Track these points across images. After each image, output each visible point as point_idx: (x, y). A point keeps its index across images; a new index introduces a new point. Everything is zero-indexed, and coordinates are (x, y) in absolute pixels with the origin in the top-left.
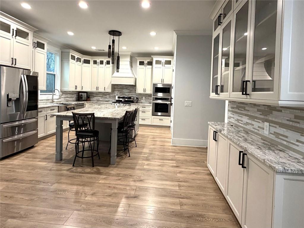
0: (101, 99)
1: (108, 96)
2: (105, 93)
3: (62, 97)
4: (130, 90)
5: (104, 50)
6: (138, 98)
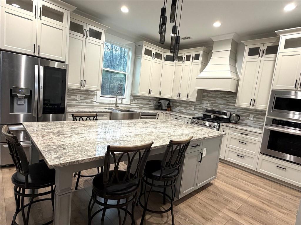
0: (184, 111)
1: (194, 107)
2: (190, 103)
3: (133, 102)
4: (228, 100)
5: (189, 38)
6: (241, 115)
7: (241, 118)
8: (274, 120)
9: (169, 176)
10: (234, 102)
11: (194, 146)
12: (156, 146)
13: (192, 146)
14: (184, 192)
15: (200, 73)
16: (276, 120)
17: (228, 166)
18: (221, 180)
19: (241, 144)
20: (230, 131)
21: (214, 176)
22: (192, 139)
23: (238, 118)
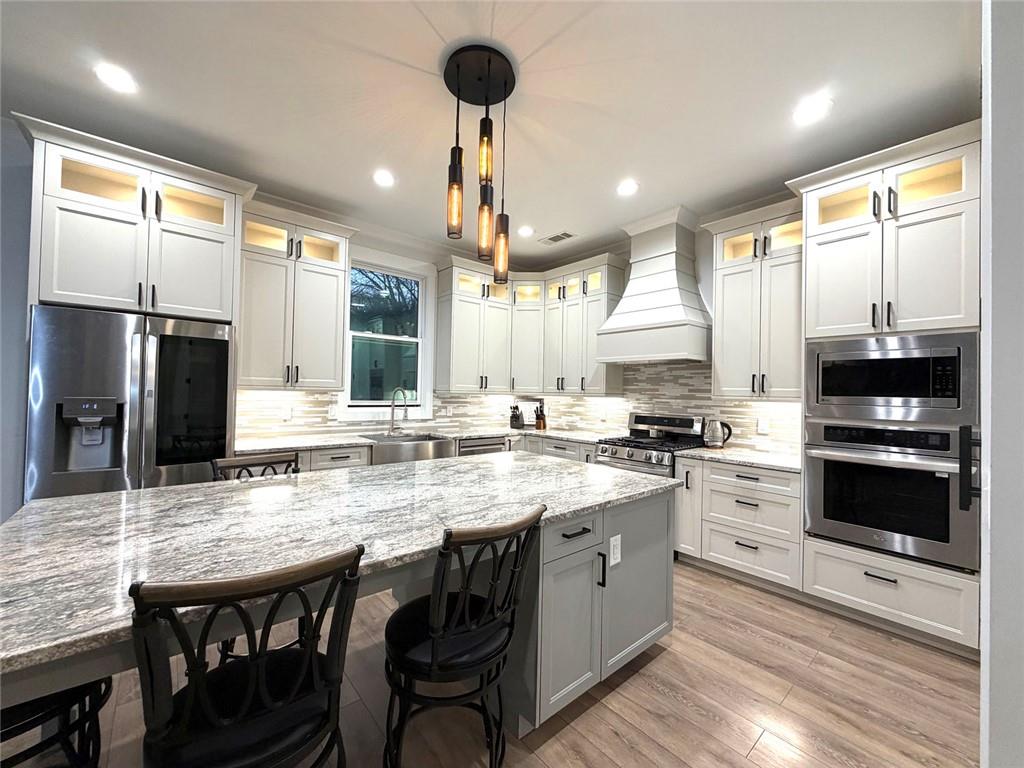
3: (443, 412)
4: (692, 385)
5: (569, 236)
6: (732, 423)
7: (735, 431)
8: (827, 428)
9: (464, 658)
10: (707, 387)
11: (568, 534)
12: (405, 556)
13: (564, 536)
14: (553, 699)
15: (608, 317)
16: (835, 428)
17: (714, 579)
18: (693, 634)
19: (743, 507)
20: (707, 471)
21: (666, 624)
22: (546, 515)
23: (726, 431)
